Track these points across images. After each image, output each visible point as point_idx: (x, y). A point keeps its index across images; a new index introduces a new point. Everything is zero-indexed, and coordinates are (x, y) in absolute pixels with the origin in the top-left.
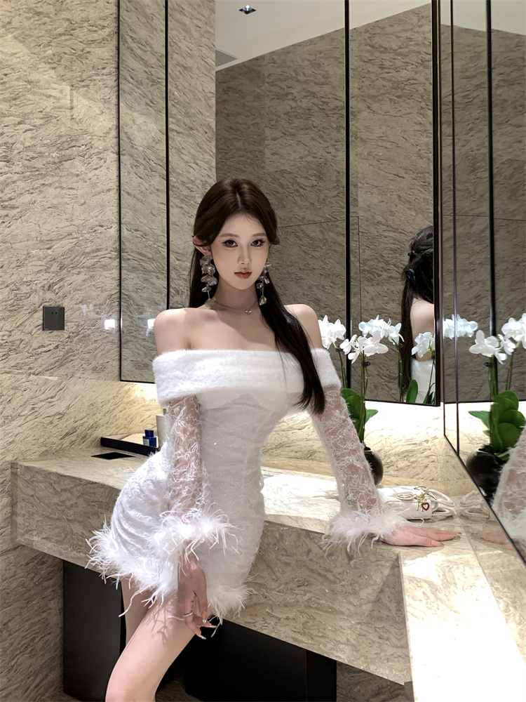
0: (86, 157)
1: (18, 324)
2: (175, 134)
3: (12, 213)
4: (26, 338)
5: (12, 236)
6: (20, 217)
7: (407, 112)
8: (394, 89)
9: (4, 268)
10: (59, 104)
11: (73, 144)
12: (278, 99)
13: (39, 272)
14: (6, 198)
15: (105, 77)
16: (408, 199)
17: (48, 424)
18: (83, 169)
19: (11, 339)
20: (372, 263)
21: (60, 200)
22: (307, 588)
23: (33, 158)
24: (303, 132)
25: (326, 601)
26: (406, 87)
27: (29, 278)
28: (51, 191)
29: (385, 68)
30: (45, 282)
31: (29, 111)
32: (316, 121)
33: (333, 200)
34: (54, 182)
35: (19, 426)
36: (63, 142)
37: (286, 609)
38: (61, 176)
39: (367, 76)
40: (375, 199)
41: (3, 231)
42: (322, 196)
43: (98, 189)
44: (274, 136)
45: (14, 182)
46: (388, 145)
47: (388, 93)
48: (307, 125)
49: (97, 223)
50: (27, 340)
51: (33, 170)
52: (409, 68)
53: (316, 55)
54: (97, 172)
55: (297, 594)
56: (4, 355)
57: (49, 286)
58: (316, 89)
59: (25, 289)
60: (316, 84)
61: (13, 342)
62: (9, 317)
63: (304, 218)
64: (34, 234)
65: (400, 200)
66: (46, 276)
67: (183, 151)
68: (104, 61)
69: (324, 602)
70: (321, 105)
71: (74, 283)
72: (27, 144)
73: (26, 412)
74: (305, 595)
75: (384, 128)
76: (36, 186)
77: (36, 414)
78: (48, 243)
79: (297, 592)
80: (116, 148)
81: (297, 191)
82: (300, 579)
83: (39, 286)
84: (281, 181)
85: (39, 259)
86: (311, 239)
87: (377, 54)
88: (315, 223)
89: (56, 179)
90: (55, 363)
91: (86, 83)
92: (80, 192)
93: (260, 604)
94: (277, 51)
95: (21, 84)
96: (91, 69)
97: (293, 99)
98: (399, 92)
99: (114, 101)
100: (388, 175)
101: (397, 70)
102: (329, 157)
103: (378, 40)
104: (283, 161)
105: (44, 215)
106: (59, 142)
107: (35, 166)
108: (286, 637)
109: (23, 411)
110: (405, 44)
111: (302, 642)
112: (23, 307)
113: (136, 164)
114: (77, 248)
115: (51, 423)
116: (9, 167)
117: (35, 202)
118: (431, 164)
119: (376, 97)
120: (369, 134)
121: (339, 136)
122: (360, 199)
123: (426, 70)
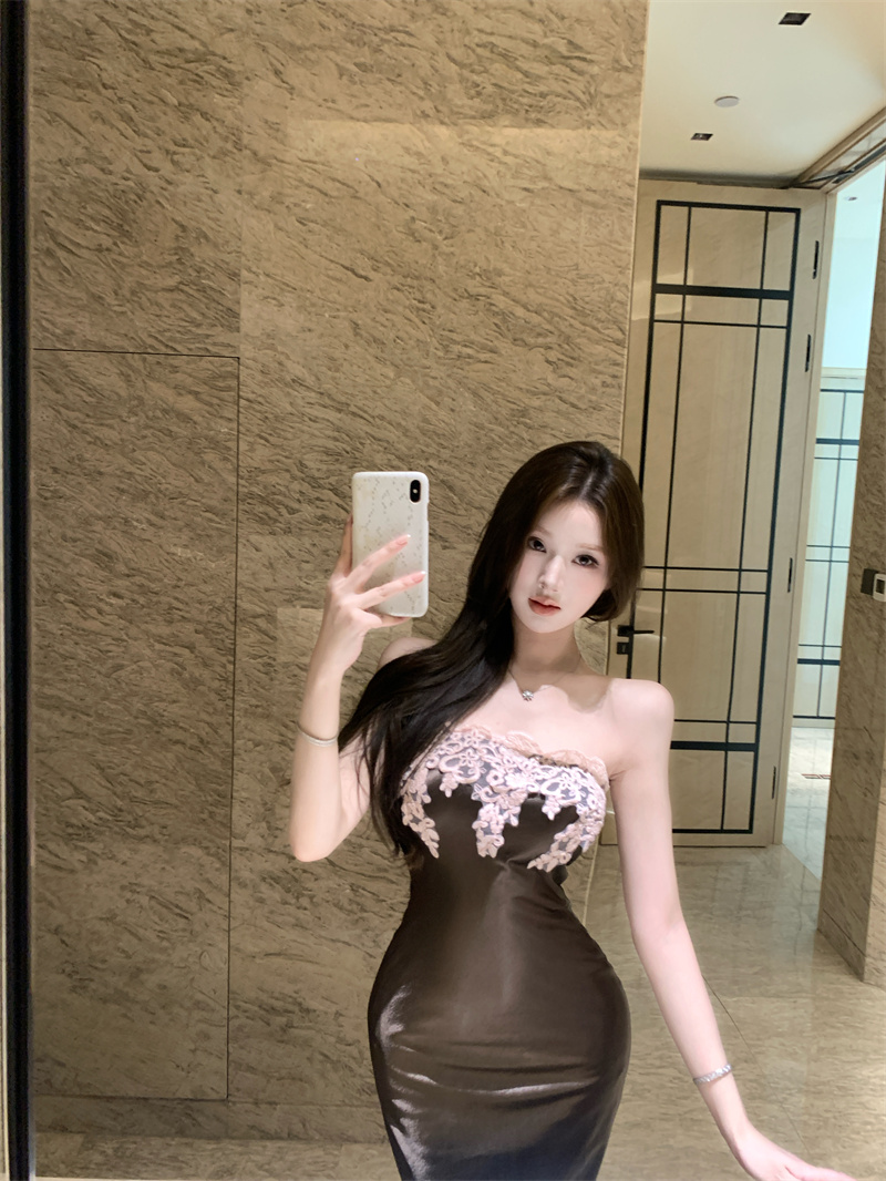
8: (352, 42)
26: (386, 48)
32: (110, 69)
40: (288, 321)
46: (329, 186)
47: (334, 49)
48: (81, 73)
63: (69, 333)
65: (356, 334)
70: (129, 31)
88: (107, 351)
98: (365, 56)
100: (326, 263)
102: (153, 180)
118: (440, 259)
119: (300, 49)
120: (276, 144)
121: (186, 131)
122: (244, 314)
123: (442, 20)
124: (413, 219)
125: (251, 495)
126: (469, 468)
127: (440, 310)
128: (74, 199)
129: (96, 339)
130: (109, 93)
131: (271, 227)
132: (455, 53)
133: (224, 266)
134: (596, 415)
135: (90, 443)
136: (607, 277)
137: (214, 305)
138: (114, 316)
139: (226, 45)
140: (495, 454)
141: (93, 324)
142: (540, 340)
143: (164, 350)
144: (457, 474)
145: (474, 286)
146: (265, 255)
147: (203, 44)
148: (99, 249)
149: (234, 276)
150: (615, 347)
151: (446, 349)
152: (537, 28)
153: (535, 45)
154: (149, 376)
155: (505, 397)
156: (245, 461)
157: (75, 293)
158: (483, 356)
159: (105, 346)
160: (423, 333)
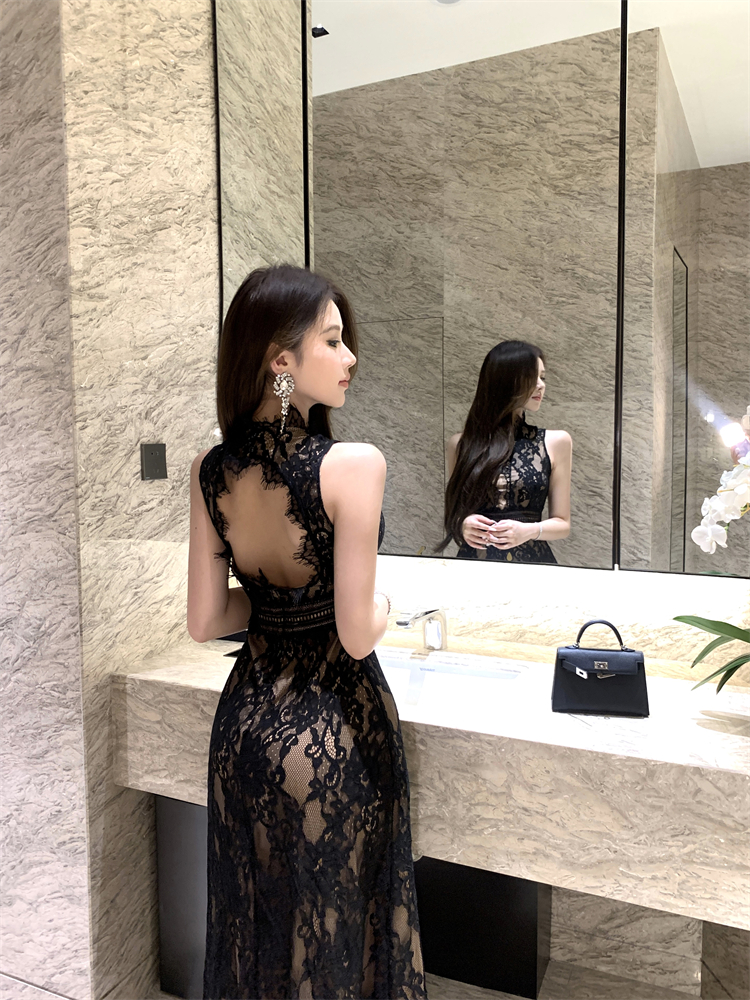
0: (184, 225)
1: (114, 472)
2: (276, 197)
3: (101, 305)
4: (123, 492)
5: (102, 340)
6: (111, 312)
7: (513, 186)
8: (496, 154)
9: (94, 389)
10: (149, 145)
11: (168, 205)
12: (331, 158)
13: (135, 392)
14: (92, 283)
15: (201, 110)
16: (512, 297)
17: (154, 614)
18: (181, 243)
19: (107, 495)
20: (461, 375)
21: (155, 288)
22: (690, 838)
23: (122, 224)
24: (367, 204)
25: (720, 853)
26: (513, 154)
27: (123, 402)
28: (144, 274)
29: (483, 126)
30: (141, 407)
31: (116, 152)
32: (383, 191)
33: (405, 293)
34: (147, 261)
35: (120, 621)
36: (156, 202)
37: (651, 866)
38: (155, 253)
39: (458, 134)
40: (468, 296)
41: (92, 332)
42: (391, 287)
43: (198, 272)
44: (325, 206)
45: (102, 259)
46: (487, 227)
47: (487, 160)
48: (372, 195)
49: (198, 322)
50: (124, 496)
51: (124, 241)
52: (518, 128)
53: (383, 105)
54: (196, 247)
55: (670, 847)
56: (99, 520)
57: (147, 413)
58: (382, 149)
59: (119, 418)
60: (384, 143)
61: (108, 500)
62: (103, 462)
63: (367, 314)
64: (127, 337)
65: (501, 298)
66: (141, 398)
67: (285, 222)
68: (200, 86)
69: (716, 854)
70: (391, 172)
71: (175, 408)
72: (115, 202)
73: (127, 600)
74: (685, 846)
75: (481, 205)
76: (127, 266)
77: (140, 600)
78: (142, 350)
79: (670, 843)
80: (216, 215)
81: (358, 279)
82: (677, 826)
83: (135, 413)
84: (335, 265)
85: (134, 374)
86: (376, 341)
87: (472, 107)
88: (382, 321)
89: (149, 256)
90: (160, 526)
91: (180, 116)
92: (179, 276)
93: (608, 861)
94: (330, 95)
95: (105, 109)
96: (185, 94)
97: (353, 161)
98: (503, 160)
99: (212, 145)
100: (485, 264)
101: (500, 130)
102: (401, 238)
103: (473, 89)
104: (339, 240)
105: (137, 309)
106: (151, 201)
107: (126, 236)
108: (651, 902)
109: (123, 599)
110: (512, 98)
111: (678, 907)
112: (118, 447)
113: (237, 238)
114: (177, 357)
115: (158, 611)
116: (95, 236)
117: (126, 289)
118: (545, 254)
119: (471, 163)
120: (460, 211)
121: (416, 212)
122: (446, 295)
123: (541, 134)
124: (530, 236)
125: (450, 384)
126: (565, 361)
127: (546, 280)
128: (368, 253)
129: (377, 316)
130: (383, 202)
131: (459, 251)
132: (549, 149)
133: (435, 273)
134: (637, 324)
136: (638, 251)
137: (430, 293)
138: (385, 304)
139: (436, 169)
140: (580, 352)
141: (376, 309)
142: (603, 289)
143: (406, 317)
145: (564, 264)
146: (456, 265)
147: (424, 170)
148: (379, 274)
149: (441, 278)
150: (646, 287)
151: (550, 300)
152: (594, 127)
153: (594, 136)
154: (400, 331)
155: (584, 321)
156: (446, 368)
157: (368, 295)
158: (570, 301)
160: (537, 293)
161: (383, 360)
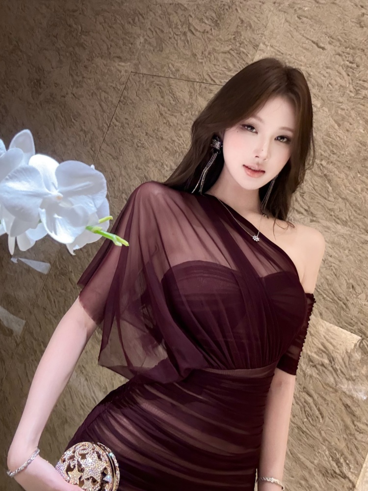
124: (364, 14)
127: (361, 68)
128: (204, 9)
129: (186, 74)
131: (283, 21)
133: (253, 41)
135: (164, 123)
137: (241, 61)
138: (197, 64)
141: (188, 67)
144: (337, 172)
146: (274, 35)
148: (204, 32)
149: (256, 46)
151: (357, 92)
154: (199, 94)
157: (187, 52)
159: (188, 78)
160: (345, 81)
161: (174, 120)
